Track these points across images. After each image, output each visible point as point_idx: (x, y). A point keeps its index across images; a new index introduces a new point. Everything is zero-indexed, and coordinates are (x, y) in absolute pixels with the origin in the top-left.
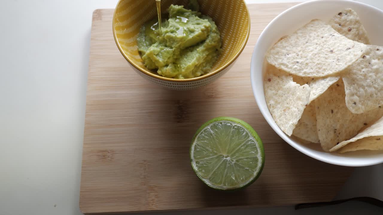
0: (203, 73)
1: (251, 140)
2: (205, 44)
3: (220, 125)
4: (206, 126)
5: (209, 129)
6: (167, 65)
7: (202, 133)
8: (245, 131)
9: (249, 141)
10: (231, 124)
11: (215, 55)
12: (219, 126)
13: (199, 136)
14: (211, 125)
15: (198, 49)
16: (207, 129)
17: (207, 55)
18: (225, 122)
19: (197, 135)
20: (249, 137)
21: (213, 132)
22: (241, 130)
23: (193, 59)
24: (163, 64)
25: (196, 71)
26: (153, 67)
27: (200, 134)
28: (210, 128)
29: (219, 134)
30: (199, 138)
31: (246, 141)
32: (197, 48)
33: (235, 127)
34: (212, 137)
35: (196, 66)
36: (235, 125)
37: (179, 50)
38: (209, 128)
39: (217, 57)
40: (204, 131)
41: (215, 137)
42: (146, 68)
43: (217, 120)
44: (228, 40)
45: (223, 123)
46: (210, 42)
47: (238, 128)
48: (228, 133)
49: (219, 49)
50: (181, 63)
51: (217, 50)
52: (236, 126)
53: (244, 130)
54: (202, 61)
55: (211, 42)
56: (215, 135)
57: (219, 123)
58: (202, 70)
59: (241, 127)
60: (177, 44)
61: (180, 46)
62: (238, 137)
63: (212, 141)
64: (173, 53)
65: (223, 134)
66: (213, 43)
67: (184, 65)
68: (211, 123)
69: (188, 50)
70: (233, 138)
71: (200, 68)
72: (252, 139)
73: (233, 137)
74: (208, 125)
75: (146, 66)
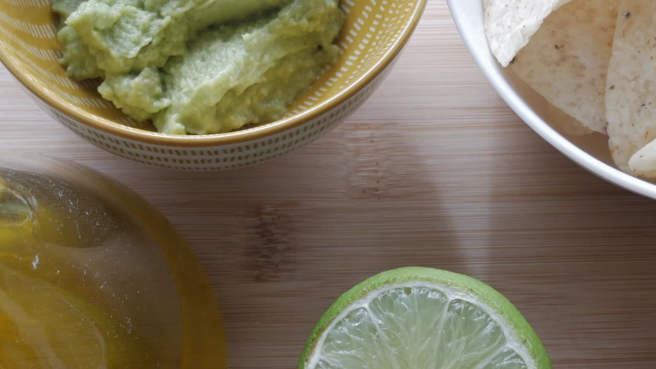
0: (256, 120)
1: (511, 351)
2: (275, 23)
3: (404, 296)
4: (353, 299)
5: (364, 309)
6: (134, 72)
7: (340, 323)
8: (491, 320)
9: (504, 355)
10: (443, 295)
11: (309, 63)
12: (401, 300)
13: (329, 334)
14: (373, 295)
15: (246, 36)
16: (357, 310)
17: (281, 62)
18: (420, 288)
19: (322, 330)
20: (503, 341)
21: (380, 322)
22: (479, 316)
23: (224, 66)
24: (122, 65)
25: (230, 110)
26: (88, 72)
27: (336, 327)
28: (370, 305)
29: (401, 327)
30: (328, 340)
31: (492, 356)
32: (247, 31)
33: (457, 306)
34: (375, 338)
35: (232, 92)
36: (458, 297)
37: (184, 28)
38: (366, 305)
39: (317, 74)
40: (348, 316)
41: (385, 338)
42: (66, 74)
43: (394, 280)
44: (363, 18)
45: (414, 292)
46: (293, 17)
47: (466, 308)
48: (432, 325)
49: (326, 44)
50: (184, 74)
51: (320, 48)
52: (459, 301)
53: (488, 316)
54: (253, 78)
55: (297, 16)
56: (388, 333)
57: (400, 289)
58: (252, 108)
59: (475, 307)
60: (180, 6)
61: (187, 15)
62: (468, 341)
63: (375, 353)
64: (162, 36)
65: (413, 329)
66: (304, 22)
67: (190, 82)
68: (374, 288)
69: (216, 34)
70: (450, 345)
71: (248, 102)
72: (514, 348)
73: (449, 339)
74: (364, 294)
75: (65, 67)
